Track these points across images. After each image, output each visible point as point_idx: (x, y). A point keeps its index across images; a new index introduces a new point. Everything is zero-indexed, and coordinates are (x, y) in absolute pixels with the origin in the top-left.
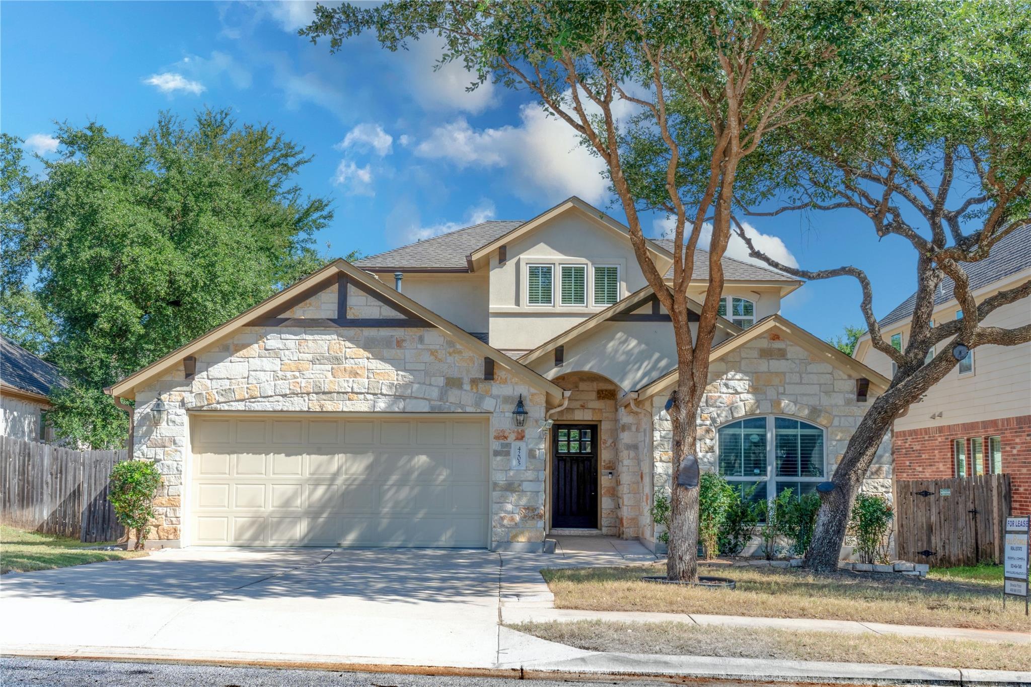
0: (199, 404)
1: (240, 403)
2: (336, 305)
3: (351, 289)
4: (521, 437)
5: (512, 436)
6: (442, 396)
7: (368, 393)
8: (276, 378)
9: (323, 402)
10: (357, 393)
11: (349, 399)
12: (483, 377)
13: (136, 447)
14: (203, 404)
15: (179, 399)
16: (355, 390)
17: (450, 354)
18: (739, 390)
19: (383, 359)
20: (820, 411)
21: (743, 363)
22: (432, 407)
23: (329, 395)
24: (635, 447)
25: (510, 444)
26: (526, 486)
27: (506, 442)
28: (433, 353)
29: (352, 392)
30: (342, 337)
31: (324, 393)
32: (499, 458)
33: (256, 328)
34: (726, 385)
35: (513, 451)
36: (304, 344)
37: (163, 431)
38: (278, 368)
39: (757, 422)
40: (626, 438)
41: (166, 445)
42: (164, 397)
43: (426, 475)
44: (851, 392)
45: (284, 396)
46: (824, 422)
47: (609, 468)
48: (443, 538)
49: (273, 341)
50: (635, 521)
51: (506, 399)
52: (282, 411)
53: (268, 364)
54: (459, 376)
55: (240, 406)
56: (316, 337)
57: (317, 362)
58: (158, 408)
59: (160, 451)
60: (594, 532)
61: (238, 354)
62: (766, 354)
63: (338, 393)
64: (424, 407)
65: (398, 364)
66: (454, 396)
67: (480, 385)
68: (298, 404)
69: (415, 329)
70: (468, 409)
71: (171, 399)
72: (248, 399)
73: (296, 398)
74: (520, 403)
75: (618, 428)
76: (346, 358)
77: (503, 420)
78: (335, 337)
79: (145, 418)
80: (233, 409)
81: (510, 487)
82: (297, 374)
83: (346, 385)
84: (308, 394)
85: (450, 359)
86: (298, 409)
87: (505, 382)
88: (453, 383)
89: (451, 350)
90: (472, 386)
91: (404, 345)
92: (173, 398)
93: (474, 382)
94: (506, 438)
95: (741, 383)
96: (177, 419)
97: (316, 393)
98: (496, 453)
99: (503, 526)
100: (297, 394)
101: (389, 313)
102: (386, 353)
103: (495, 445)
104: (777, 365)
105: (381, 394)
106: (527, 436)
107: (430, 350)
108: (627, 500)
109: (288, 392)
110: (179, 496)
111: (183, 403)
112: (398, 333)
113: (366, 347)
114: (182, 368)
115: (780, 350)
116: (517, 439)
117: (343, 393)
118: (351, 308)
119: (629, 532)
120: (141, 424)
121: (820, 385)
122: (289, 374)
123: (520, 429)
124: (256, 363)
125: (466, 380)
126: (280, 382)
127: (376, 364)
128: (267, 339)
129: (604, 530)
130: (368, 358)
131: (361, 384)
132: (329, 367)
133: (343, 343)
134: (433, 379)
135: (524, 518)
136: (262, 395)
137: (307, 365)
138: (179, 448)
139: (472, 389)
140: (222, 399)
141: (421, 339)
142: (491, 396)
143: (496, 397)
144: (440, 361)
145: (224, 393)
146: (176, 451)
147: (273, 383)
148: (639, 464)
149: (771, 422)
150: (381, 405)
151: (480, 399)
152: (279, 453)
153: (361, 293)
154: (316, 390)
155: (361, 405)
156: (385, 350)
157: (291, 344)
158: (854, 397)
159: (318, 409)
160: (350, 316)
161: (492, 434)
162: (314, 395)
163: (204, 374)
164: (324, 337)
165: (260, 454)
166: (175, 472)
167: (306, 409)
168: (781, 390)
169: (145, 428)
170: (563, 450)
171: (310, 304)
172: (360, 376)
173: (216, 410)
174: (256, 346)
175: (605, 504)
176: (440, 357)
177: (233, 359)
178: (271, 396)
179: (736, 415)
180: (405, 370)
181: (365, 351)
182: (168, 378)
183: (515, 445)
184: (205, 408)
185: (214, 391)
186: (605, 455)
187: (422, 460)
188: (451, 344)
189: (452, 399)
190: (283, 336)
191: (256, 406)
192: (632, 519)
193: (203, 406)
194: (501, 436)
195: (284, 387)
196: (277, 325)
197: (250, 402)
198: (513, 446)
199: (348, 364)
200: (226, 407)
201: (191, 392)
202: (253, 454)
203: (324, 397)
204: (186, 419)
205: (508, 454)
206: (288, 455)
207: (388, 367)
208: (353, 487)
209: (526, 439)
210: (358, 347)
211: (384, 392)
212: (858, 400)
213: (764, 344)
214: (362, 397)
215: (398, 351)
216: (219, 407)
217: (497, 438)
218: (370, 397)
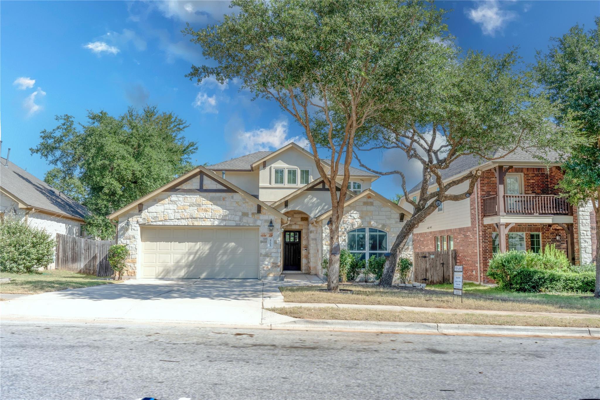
0: (144, 222)
2: (199, 184)
3: (205, 177)
5: (268, 235)
6: (241, 220)
7: (211, 218)
8: (175, 212)
9: (193, 222)
10: (207, 218)
11: (204, 221)
12: (257, 212)
13: (119, 239)
14: (146, 222)
15: (136, 220)
16: (206, 217)
17: (244, 203)
18: (355, 218)
19: (217, 205)
20: (386, 226)
21: (357, 207)
22: (236, 224)
23: (196, 219)
24: (316, 239)
25: (267, 238)
26: (273, 255)
27: (265, 237)
28: (237, 203)
30: (201, 196)
31: (194, 218)
32: (262, 244)
33: (167, 193)
34: (351, 216)
35: (268, 241)
36: (186, 199)
37: (130, 233)
38: (175, 208)
39: (362, 230)
40: (312, 236)
41: (131, 238)
42: (130, 219)
43: (234, 250)
44: (398, 218)
45: (178, 219)
46: (388, 230)
47: (305, 247)
48: (241, 275)
49: (174, 198)
50: (315, 268)
51: (266, 221)
52: (177, 225)
53: (172, 207)
54: (247, 212)
55: (161, 223)
56: (191, 196)
57: (191, 206)
58: (128, 224)
59: (128, 241)
60: (299, 272)
61: (160, 203)
62: (365, 204)
63: (200, 218)
64: (233, 223)
65: (223, 207)
66: (245, 220)
67: (255, 215)
68: (184, 223)
69: (230, 193)
70: (251, 225)
71: (133, 221)
72: (164, 220)
74: (271, 222)
75: (309, 232)
76: (203, 205)
77: (264, 229)
78: (198, 196)
79: (122, 228)
80: (158, 224)
81: (267, 255)
82: (183, 211)
83: (203, 215)
84: (188, 218)
85: (244, 205)
86: (183, 224)
87: (265, 214)
88: (245, 214)
89: (244, 201)
91: (226, 199)
92: (134, 220)
93: (253, 214)
95: (356, 215)
96: (135, 228)
97: (191, 218)
98: (262, 242)
99: (264, 270)
100: (183, 219)
101: (220, 187)
102: (218, 202)
103: (261, 239)
104: (370, 208)
105: (217, 219)
106: (273, 235)
107: (235, 201)
108: (312, 260)
109: (180, 218)
110: (136, 258)
111: (138, 222)
112: (224, 195)
113: (210, 201)
114: (137, 208)
115: (371, 202)
116: (270, 236)
117: (202, 218)
118: (205, 185)
119: (313, 272)
120: (121, 230)
121: (386, 216)
122: (180, 211)
123: (271, 232)
124: (167, 206)
125: (250, 213)
126: (177, 214)
127: (215, 207)
128: (171, 197)
129: (303, 272)
130: (211, 205)
131: (208, 215)
132: (196, 208)
133: (201, 198)
134: (237, 213)
135: (272, 267)
136: (169, 219)
137: (187, 207)
138: (136, 240)
139: (252, 217)
140: (153, 221)
141: (232, 197)
142: (260, 220)
143: (261, 220)
144: (240, 206)
145: (154, 218)
147: (174, 214)
148: (317, 246)
149: (367, 230)
150: (216, 223)
151: (255, 221)
152: (176, 242)
153: (209, 179)
155: (208, 223)
157: (181, 199)
158: (399, 220)
159: (192, 225)
160: (204, 188)
161: (260, 234)
163: (146, 210)
164: (194, 196)
165: (169, 242)
166: (134, 249)
167: (187, 224)
168: (371, 218)
169: (122, 232)
170: (287, 240)
171: (189, 183)
172: (208, 212)
173: (151, 225)
174: (167, 200)
175: (304, 261)
176: (240, 204)
177: (158, 204)
178: (173, 219)
179: (354, 227)
180: (226, 209)
182: (131, 212)
183: (269, 239)
184: (146, 224)
185: (150, 217)
186: (304, 243)
187: (233, 244)
188: (244, 199)
189: (244, 221)
190: (178, 196)
191: (167, 223)
192: (314, 267)
194: (264, 235)
195: (178, 216)
196: (175, 191)
197: (164, 222)
199: (204, 207)
200: (155, 224)
201: (141, 218)
202: (165, 242)
203: (194, 220)
204: (139, 228)
205: (266, 242)
206: (179, 242)
207: (219, 208)
208: (204, 255)
209: (273, 236)
210: (208, 200)
211: (218, 218)
212: (400, 222)
213: (365, 200)
214: (209, 220)
215: (223, 202)
216: (152, 223)
217: (262, 236)
218: (212, 220)
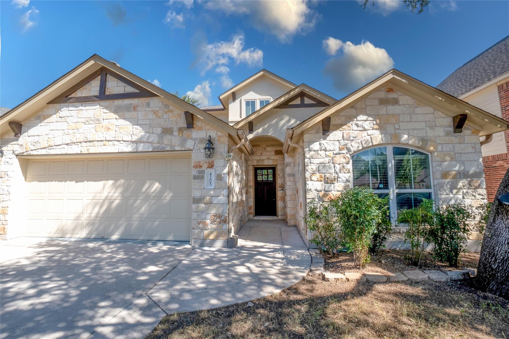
0: (21, 152)
1: (43, 150)
2: (99, 88)
3: (109, 77)
4: (211, 166)
5: (206, 166)
6: (160, 141)
7: (115, 141)
8: (64, 134)
9: (89, 147)
10: (109, 141)
11: (104, 145)
12: (186, 126)
14: (23, 151)
15: (12, 149)
16: (107, 139)
17: (166, 113)
18: (366, 128)
19: (125, 119)
20: (427, 141)
21: (368, 108)
22: (153, 148)
23: (93, 143)
24: (293, 175)
25: (204, 171)
26: (215, 200)
27: (201, 169)
28: (155, 113)
29: (106, 141)
30: (102, 106)
31: (90, 142)
32: (197, 181)
33: (55, 105)
34: (357, 125)
35: (206, 176)
36: (81, 112)
37: (2, 168)
38: (65, 128)
39: (381, 151)
40: (288, 170)
41: (3, 176)
42: (5, 148)
43: (159, 196)
44: (449, 126)
45: (67, 144)
46: (432, 148)
47: (281, 187)
49: (64, 112)
50: (294, 216)
51: (201, 141)
53: (63, 126)
54: (171, 127)
55: (43, 152)
56: (88, 108)
57: (87, 123)
60: (275, 218)
61: (45, 121)
62: (384, 102)
63: (98, 141)
64: (149, 148)
65: (135, 122)
66: (167, 139)
68: (75, 149)
69: (145, 99)
70: (177, 148)
71: (8, 149)
72: (48, 147)
73: (74, 146)
74: (210, 142)
75: (285, 165)
76: (103, 119)
77: (199, 155)
78: (98, 107)
80: (40, 154)
81: (204, 201)
82: (75, 131)
83: (102, 136)
84: (81, 142)
85: (166, 116)
86: (75, 153)
87: (201, 129)
88: (167, 131)
89: (166, 110)
90: (179, 133)
91: (138, 108)
93: (180, 130)
94: (201, 167)
95: (368, 122)
96: (10, 161)
97: (86, 142)
98: (195, 178)
99: (199, 228)
100: (74, 143)
101: (130, 89)
102: (127, 115)
103: (194, 172)
104: (392, 109)
105: (123, 141)
106: (215, 165)
107: (153, 111)
108: (289, 204)
109: (69, 142)
110: (7, 207)
111: (14, 151)
113: (115, 112)
115: (394, 99)
116: (209, 167)
117: (101, 141)
118: (108, 89)
119: (291, 222)
121: (426, 122)
122: (71, 132)
123: (211, 160)
124: (53, 126)
125: (175, 129)
126: (66, 137)
127: (122, 122)
128: (61, 111)
129: (280, 217)
130: (116, 119)
131: (110, 135)
132: (93, 126)
133: (102, 110)
134: (154, 129)
135: (214, 222)
136: (55, 144)
137: (81, 125)
138: (9, 179)
139: (179, 135)
140: (33, 148)
141: (148, 105)
142: (191, 139)
143: (195, 139)
144: (159, 117)
145: (34, 144)
146: (8, 180)
147: (62, 137)
148: (295, 184)
149: (390, 151)
150: (123, 148)
151: (183, 142)
153: (115, 79)
154: (85, 140)
155: (111, 149)
156: (126, 113)
157: (74, 113)
158: (452, 129)
159: (87, 152)
160: (107, 93)
161: (193, 164)
162: (84, 143)
163: (25, 134)
164: (92, 107)
166: (7, 193)
167: (79, 152)
168: (397, 126)
171: (85, 88)
172: (111, 130)
173: (30, 155)
174: (55, 116)
175: (280, 204)
176: (159, 115)
177: (41, 124)
178: (60, 145)
179: (365, 146)
180: (138, 125)
181: (114, 114)
183: (208, 171)
184: (25, 154)
185: (30, 144)
186: (279, 182)
188: (167, 106)
189: (166, 142)
190: (70, 108)
191: (52, 152)
193: (24, 153)
194: (198, 166)
195: (67, 139)
196: (66, 102)
197: (49, 149)
198: (206, 172)
199: (104, 123)
200: (35, 153)
201: (18, 145)
202: (58, 182)
203: (89, 144)
204: (16, 161)
205: (202, 178)
207: (128, 123)
208: (112, 201)
209: (215, 167)
210: (111, 112)
211: (124, 139)
212: (455, 132)
213: (382, 95)
214: (111, 143)
215: (134, 113)
216: (32, 153)
217: (195, 167)
218: (116, 143)
